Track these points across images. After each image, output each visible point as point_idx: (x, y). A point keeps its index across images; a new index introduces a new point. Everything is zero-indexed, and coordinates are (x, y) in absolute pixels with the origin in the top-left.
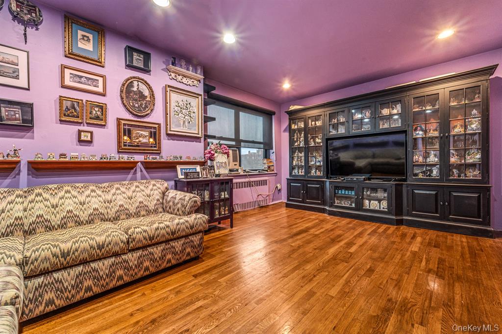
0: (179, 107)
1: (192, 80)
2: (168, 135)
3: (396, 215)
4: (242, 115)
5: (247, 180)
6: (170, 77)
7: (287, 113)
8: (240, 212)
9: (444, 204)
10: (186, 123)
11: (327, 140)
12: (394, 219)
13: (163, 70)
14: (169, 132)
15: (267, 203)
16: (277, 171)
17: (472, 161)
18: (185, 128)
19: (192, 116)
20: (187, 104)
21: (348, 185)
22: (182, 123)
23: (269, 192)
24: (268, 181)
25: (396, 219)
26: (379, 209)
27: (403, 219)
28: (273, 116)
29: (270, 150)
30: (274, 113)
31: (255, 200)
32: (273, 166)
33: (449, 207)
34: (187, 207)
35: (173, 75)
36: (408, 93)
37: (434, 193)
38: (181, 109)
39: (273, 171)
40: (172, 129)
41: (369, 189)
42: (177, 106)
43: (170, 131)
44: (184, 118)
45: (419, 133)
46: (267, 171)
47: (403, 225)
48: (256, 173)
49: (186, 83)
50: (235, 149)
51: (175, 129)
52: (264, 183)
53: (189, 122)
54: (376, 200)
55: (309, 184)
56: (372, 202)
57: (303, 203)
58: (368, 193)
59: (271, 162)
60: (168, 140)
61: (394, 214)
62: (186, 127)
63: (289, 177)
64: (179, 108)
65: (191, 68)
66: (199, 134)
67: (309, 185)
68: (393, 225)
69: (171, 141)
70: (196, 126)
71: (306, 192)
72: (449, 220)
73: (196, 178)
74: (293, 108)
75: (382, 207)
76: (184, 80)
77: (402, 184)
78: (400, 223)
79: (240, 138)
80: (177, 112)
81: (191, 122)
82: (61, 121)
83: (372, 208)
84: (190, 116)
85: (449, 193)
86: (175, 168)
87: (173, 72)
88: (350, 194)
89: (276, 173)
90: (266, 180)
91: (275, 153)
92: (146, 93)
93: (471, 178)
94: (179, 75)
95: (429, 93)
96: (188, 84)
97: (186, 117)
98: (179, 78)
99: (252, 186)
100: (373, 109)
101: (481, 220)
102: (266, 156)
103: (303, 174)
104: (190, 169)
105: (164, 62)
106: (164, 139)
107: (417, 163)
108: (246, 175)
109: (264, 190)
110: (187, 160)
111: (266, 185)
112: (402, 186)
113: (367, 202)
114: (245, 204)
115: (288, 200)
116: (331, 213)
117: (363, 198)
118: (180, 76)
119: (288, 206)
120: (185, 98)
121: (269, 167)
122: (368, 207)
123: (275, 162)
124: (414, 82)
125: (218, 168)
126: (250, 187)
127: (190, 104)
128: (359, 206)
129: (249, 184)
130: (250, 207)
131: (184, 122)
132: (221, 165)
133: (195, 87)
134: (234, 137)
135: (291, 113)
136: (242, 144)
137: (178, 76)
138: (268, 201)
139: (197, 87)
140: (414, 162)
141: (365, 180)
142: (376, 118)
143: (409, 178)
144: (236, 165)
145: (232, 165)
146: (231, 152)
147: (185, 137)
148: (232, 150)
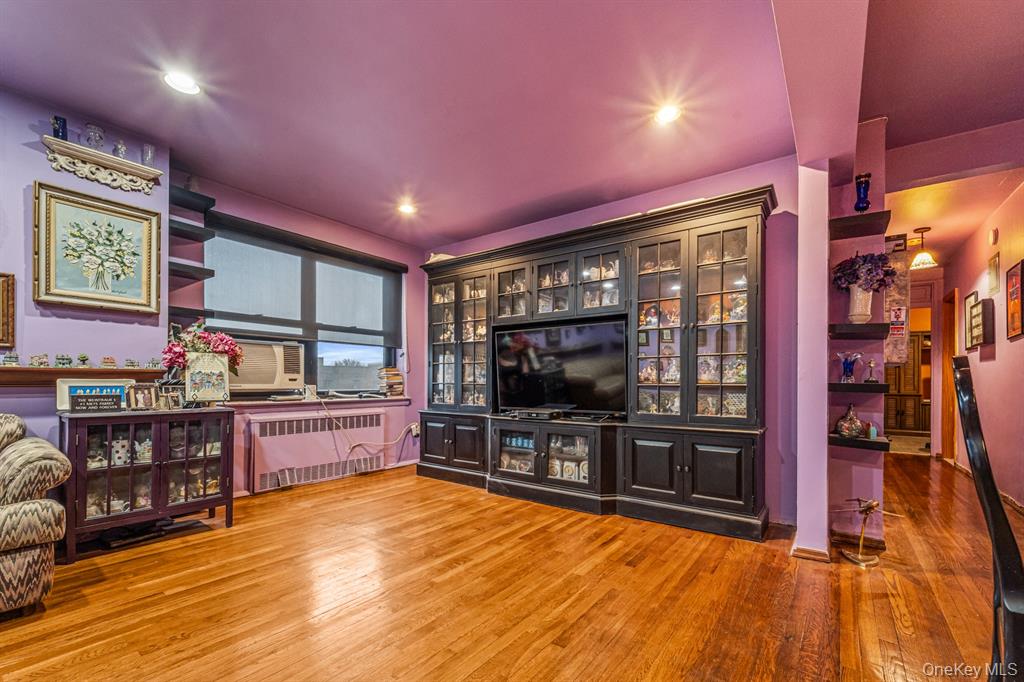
0: (84, 237)
1: (129, 177)
2: (40, 303)
3: (603, 492)
4: (323, 269)
5: (322, 414)
6: (54, 165)
7: (426, 270)
8: (298, 486)
9: (682, 469)
10: (108, 279)
11: (495, 329)
12: (597, 500)
13: (30, 145)
14: (44, 297)
15: (378, 466)
16: (409, 393)
17: (734, 381)
18: (101, 290)
19: (126, 262)
20: (110, 234)
21: (523, 427)
22: (92, 277)
23: (386, 440)
24: (382, 418)
25: (602, 501)
26: (577, 480)
27: (615, 501)
28: (404, 276)
29: (398, 350)
30: (405, 269)
31: (343, 459)
32: (401, 383)
33: (690, 475)
34: (12, 485)
35: (63, 160)
36: (632, 237)
37: (667, 445)
38: (90, 242)
39: (401, 394)
40: (53, 290)
41: (560, 438)
42: (74, 236)
43: (47, 294)
44: (102, 264)
45: (650, 321)
46: (385, 394)
47: (615, 513)
48: (355, 398)
49: (108, 182)
50: (295, 344)
51: (63, 289)
52: (374, 420)
53: (118, 276)
54: (571, 460)
55: (459, 425)
56: (566, 464)
57: (449, 465)
58: (559, 444)
59: (398, 375)
60: (42, 315)
61: (599, 490)
62: (105, 287)
63: (426, 409)
64: (83, 241)
65: (122, 149)
66: (149, 306)
67: (459, 427)
68: (595, 512)
69: (54, 319)
70: (140, 287)
71: (455, 442)
72: (691, 504)
73: (106, 410)
74: (434, 258)
75: (582, 474)
76: (102, 175)
77: (616, 426)
78: (608, 508)
79: (318, 321)
80: (73, 250)
81: (123, 277)
83: (566, 477)
84: (122, 262)
85: (691, 447)
86: (53, 384)
87: (62, 153)
88: (525, 445)
89: (409, 400)
90: (378, 416)
91: (405, 356)
93: (733, 416)
94: (84, 162)
95: (666, 238)
96: (115, 184)
97: (106, 264)
98: (86, 169)
99: (338, 428)
100: (573, 267)
101: (741, 502)
102: (390, 362)
103: (452, 402)
104: (102, 388)
105: (32, 127)
106: (28, 314)
107: (646, 383)
108: (320, 404)
109: (373, 437)
110: (104, 367)
111: (378, 424)
112: (615, 432)
113: (557, 464)
114: (315, 467)
115: (423, 459)
116: (495, 489)
117: (548, 457)
118: (88, 166)
119: (421, 471)
120: (103, 219)
121: (391, 387)
122: (558, 477)
123: (405, 375)
124: (640, 214)
125: (196, 386)
126: (330, 429)
127: (120, 232)
128: (542, 471)
129: (329, 424)
130: (330, 475)
131: (100, 276)
132: (206, 380)
133: (142, 193)
134: (299, 318)
135: (432, 269)
136: (321, 333)
137: (80, 164)
138: (382, 459)
139: (147, 194)
140: (639, 382)
141: (552, 416)
142: (576, 286)
143: (631, 416)
144: (295, 380)
145: (281, 381)
146: (279, 350)
147: (101, 310)
148: (285, 346)
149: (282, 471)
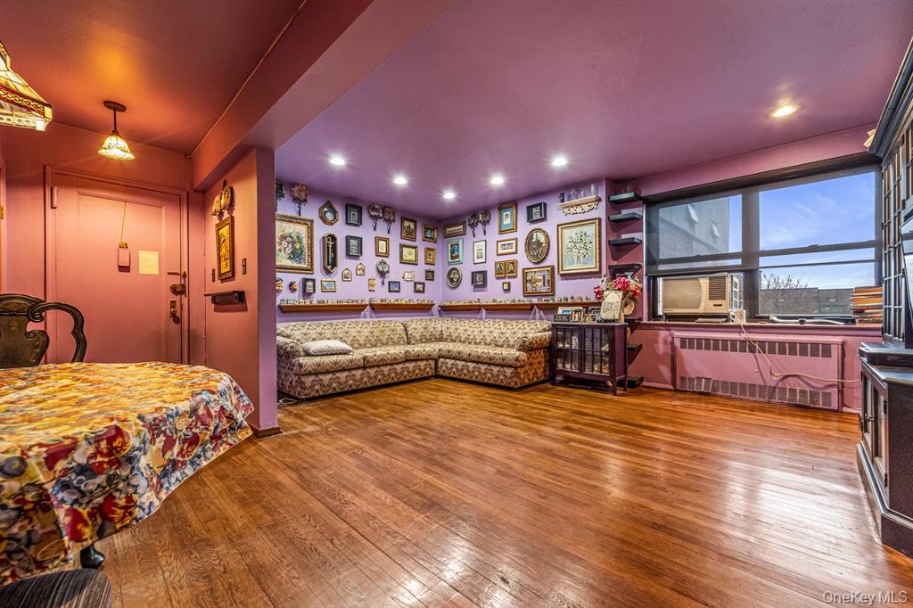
6: (565, 213)
8: (715, 395)
10: (581, 258)
13: (558, 209)
18: (579, 265)
19: (588, 247)
20: (581, 236)
22: (576, 259)
24: (835, 348)
31: (771, 384)
35: (566, 210)
38: (575, 243)
40: (565, 269)
42: (570, 243)
43: (563, 271)
44: (579, 252)
50: (729, 274)
51: (569, 267)
60: (563, 281)
62: (581, 263)
66: (596, 268)
70: (593, 260)
76: (579, 209)
80: (570, 248)
81: (586, 256)
82: (498, 278)
84: (586, 249)
87: (565, 207)
90: (829, 345)
92: (542, 239)
94: (572, 207)
97: (581, 251)
98: (573, 210)
104: (567, 311)
106: (558, 280)
114: (734, 384)
120: (578, 230)
125: (606, 310)
126: (753, 351)
127: (584, 234)
129: (750, 347)
132: (610, 307)
133: (594, 210)
134: (741, 250)
144: (721, 305)
145: (706, 306)
146: (704, 282)
147: (577, 274)
148: (710, 279)
149: (699, 379)
